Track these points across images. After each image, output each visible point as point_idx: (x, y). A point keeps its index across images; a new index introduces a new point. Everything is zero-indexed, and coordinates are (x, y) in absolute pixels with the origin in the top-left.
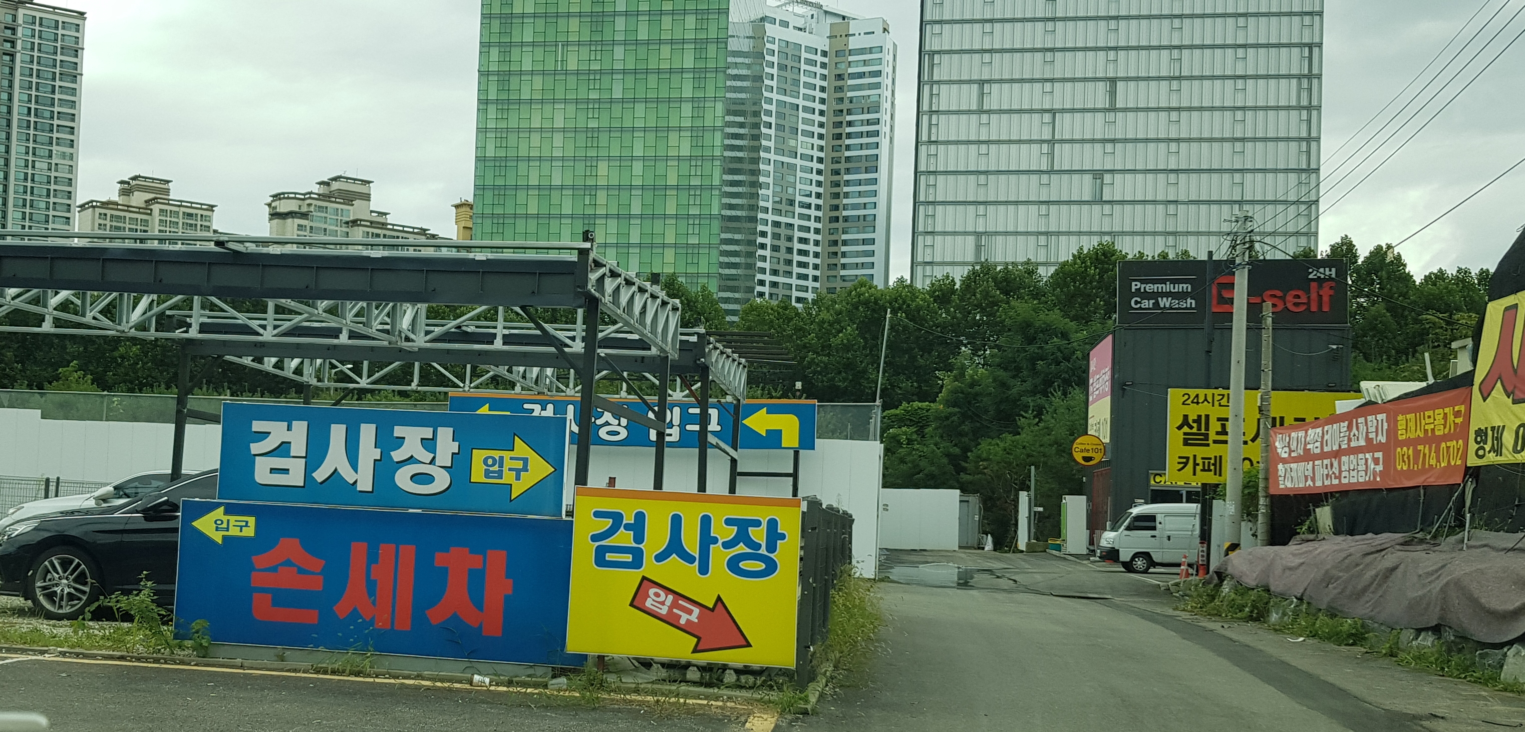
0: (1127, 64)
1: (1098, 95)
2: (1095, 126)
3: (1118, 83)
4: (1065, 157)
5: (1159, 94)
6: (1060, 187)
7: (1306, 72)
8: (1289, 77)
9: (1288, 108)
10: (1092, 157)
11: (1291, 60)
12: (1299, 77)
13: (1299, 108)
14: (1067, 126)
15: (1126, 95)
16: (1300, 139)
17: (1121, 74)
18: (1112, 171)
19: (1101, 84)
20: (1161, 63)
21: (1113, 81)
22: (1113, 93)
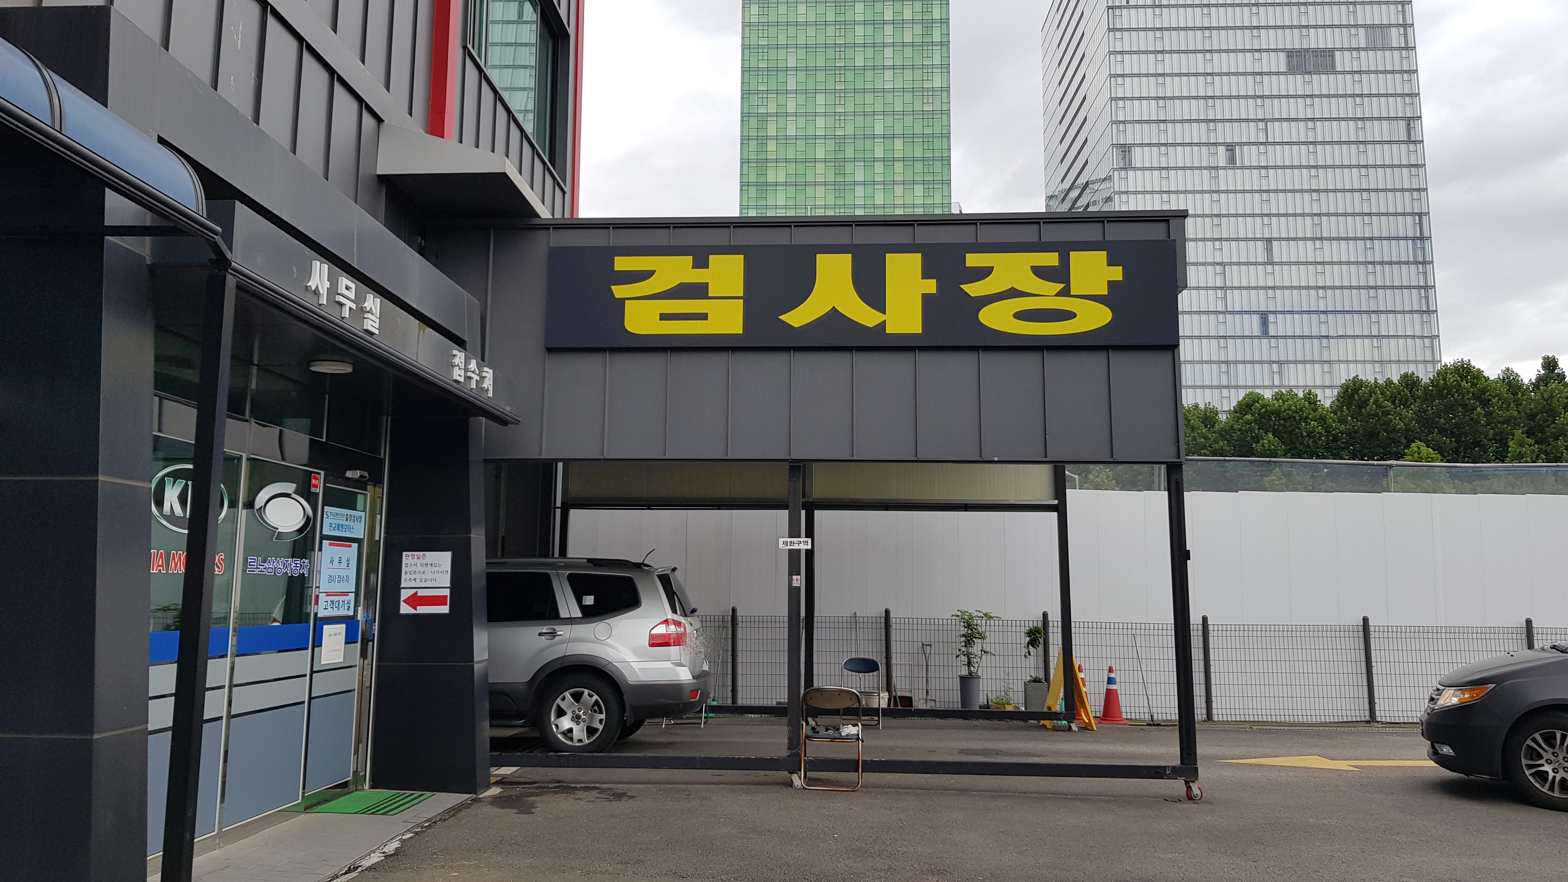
0: (1280, 227)
1: (1258, 252)
2: (1257, 276)
3: (1273, 242)
4: (1236, 300)
5: (1306, 251)
6: (1234, 324)
7: (1418, 235)
8: (1406, 238)
9: (1407, 263)
10: (1257, 300)
11: (1406, 226)
12: (1413, 239)
13: (1416, 263)
14: (1236, 276)
15: (1280, 251)
16: (1419, 287)
17: (1275, 235)
18: (1274, 312)
19: (1259, 243)
20: (1305, 227)
21: (1269, 241)
22: (1269, 251)
